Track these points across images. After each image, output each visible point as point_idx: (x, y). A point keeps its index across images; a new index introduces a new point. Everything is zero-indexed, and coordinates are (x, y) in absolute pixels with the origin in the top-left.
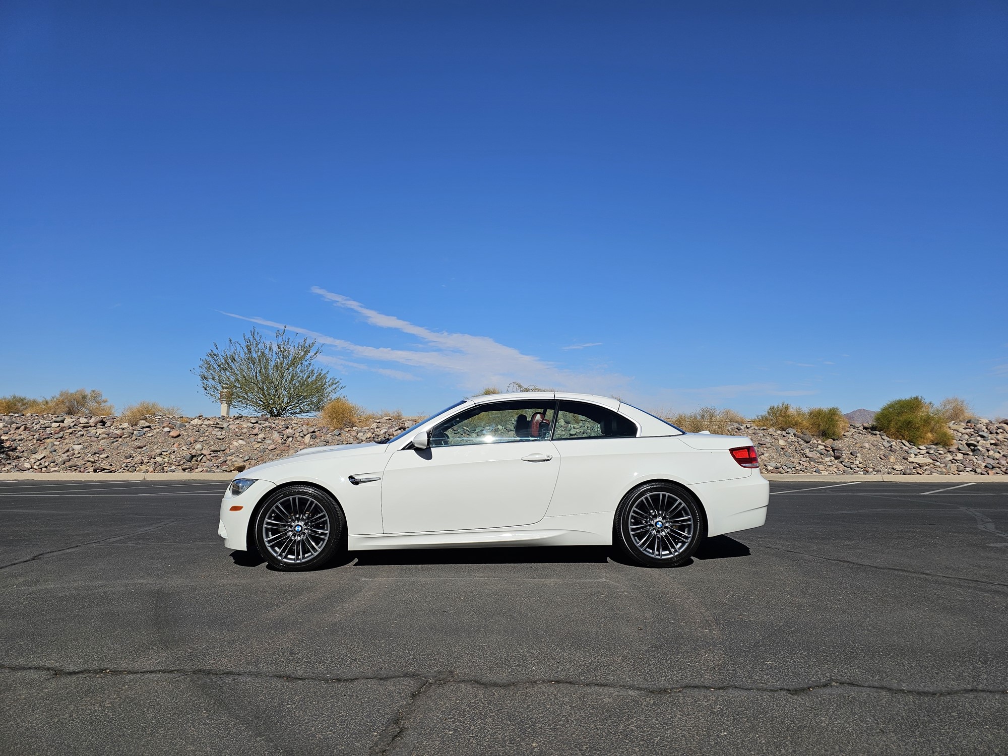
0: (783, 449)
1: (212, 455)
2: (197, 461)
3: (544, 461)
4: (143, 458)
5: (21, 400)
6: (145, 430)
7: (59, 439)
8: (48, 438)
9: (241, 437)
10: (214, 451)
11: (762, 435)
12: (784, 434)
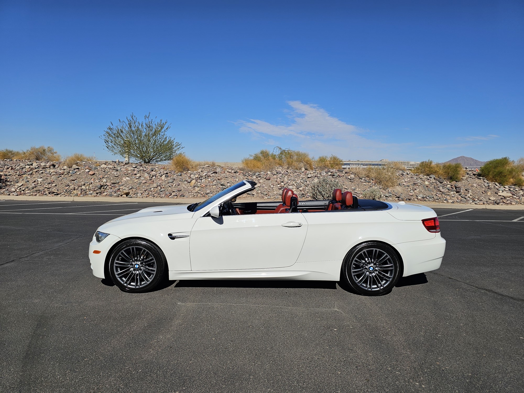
1: (112, 186)
2: (104, 189)
3: (297, 227)
4: (75, 187)
5: (11, 152)
6: (76, 170)
7: (30, 175)
8: (24, 174)
9: (128, 176)
10: (113, 183)
11: (416, 178)
12: (428, 178)
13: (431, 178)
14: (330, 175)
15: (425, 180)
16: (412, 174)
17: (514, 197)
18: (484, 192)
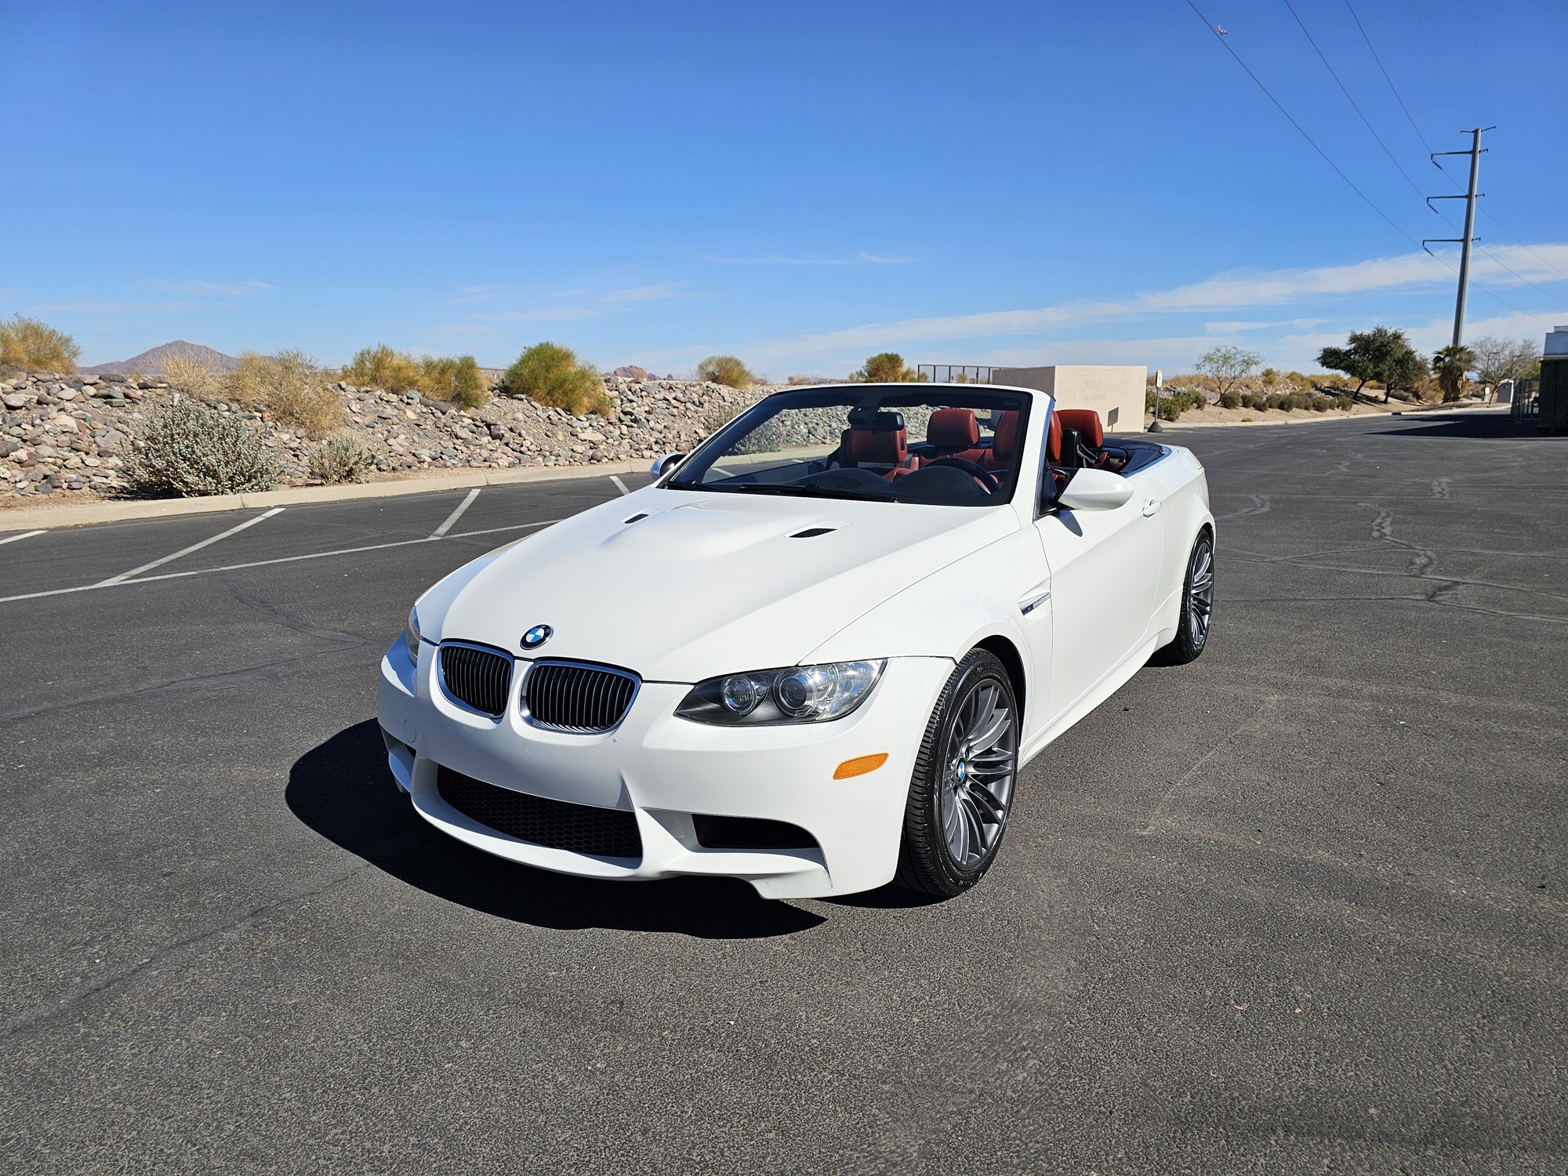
0: (418, 425)
11: (374, 402)
12: (406, 400)
13: (412, 399)
14: (93, 397)
15: (402, 406)
16: (354, 389)
17: (608, 441)
18: (548, 433)
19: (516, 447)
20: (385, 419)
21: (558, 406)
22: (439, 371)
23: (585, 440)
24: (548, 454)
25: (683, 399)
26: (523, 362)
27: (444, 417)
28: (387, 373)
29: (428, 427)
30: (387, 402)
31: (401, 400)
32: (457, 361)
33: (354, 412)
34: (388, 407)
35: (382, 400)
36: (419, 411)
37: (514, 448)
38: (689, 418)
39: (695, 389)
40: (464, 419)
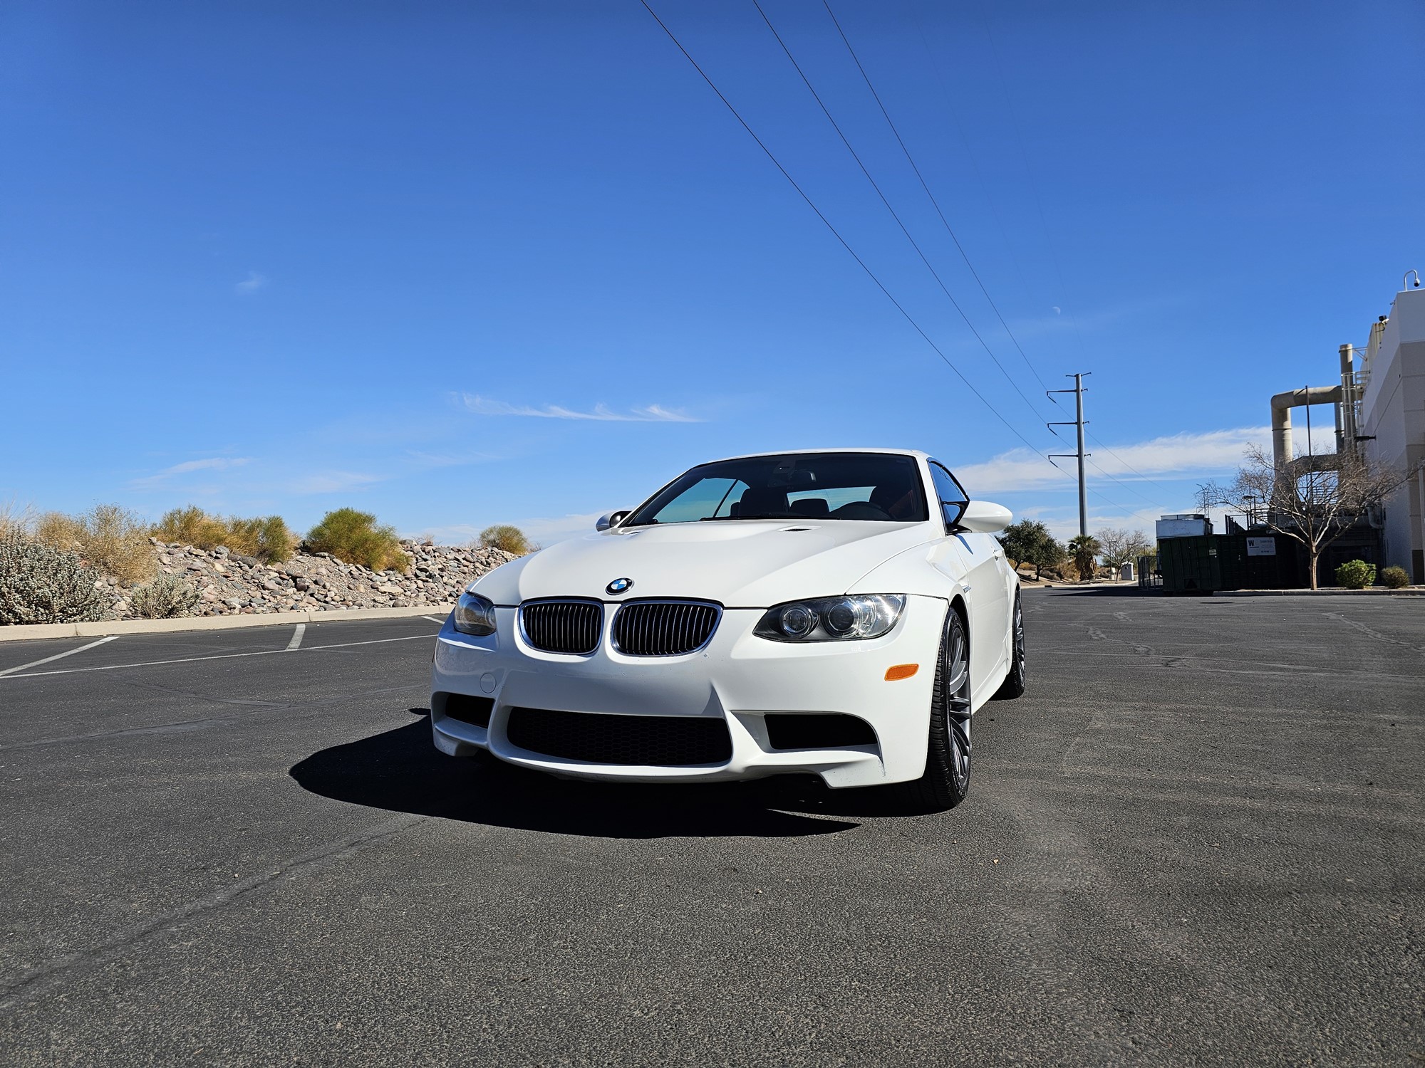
0: (227, 577)
11: (183, 556)
12: (215, 555)
13: (220, 553)
15: (211, 560)
16: (163, 544)
17: (406, 594)
18: (351, 586)
19: (321, 597)
20: (195, 570)
21: (358, 563)
22: (246, 531)
23: (385, 592)
24: (351, 603)
25: (471, 559)
26: (326, 525)
27: (251, 570)
28: (195, 531)
29: (236, 579)
30: (196, 556)
31: (210, 555)
32: (266, 521)
33: (164, 564)
34: (197, 560)
35: (191, 554)
36: (227, 564)
37: (319, 598)
38: (478, 575)
39: (481, 552)
40: (270, 572)
